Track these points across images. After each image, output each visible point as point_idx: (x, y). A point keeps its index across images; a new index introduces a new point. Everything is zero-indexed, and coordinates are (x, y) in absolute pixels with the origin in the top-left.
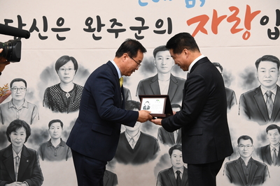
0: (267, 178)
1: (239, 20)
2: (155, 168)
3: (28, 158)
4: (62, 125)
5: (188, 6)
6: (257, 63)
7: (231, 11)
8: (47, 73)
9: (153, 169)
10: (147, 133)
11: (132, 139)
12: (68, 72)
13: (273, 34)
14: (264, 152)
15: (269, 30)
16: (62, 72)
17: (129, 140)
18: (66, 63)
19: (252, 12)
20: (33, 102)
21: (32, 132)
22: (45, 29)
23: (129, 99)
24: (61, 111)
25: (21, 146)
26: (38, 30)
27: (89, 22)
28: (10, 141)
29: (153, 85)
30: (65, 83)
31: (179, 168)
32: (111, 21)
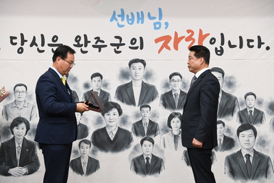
0: (214, 162)
1: (194, 40)
2: (130, 155)
3: (27, 148)
5: (156, 28)
7: (188, 33)
9: (128, 156)
10: (123, 127)
11: (112, 132)
13: (219, 51)
15: (216, 48)
17: (109, 134)
19: (203, 34)
21: (31, 127)
22: (43, 45)
23: (109, 101)
25: (22, 138)
26: (37, 45)
27: (78, 39)
28: (13, 134)
29: (128, 90)
31: (148, 155)
32: (95, 38)
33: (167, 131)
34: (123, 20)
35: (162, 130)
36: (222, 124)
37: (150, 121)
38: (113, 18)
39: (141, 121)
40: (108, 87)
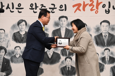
0: (104, 70)
1: (94, 6)
2: (59, 66)
3: (6, 62)
4: (20, 49)
6: (101, 23)
7: (91, 2)
8: (14, 27)
9: (58, 66)
10: (56, 52)
11: (50, 54)
12: (23, 26)
13: (107, 11)
14: (103, 59)
15: (106, 10)
16: (20, 26)
17: (48, 55)
18: (22, 22)
19: (99, 2)
20: (7, 39)
21: (7, 51)
22: (13, 8)
24: (20, 43)
25: (2, 57)
26: (10, 9)
27: (32, 5)
29: (59, 32)
30: (21, 31)
31: (69, 66)
32: (41, 5)
36: (108, 50)
40: (48, 30)
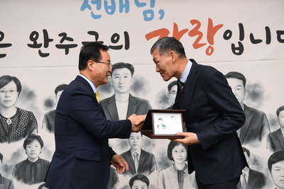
1: (201, 34)
4: (1, 158)
5: (146, 19)
7: (193, 24)
13: (237, 49)
15: (233, 45)
16: (2, 95)
19: (214, 26)
27: (34, 36)
32: (60, 35)
33: (167, 165)
34: (99, 8)
35: (160, 163)
36: (245, 153)
37: (142, 151)
38: (85, 6)
39: (129, 152)
